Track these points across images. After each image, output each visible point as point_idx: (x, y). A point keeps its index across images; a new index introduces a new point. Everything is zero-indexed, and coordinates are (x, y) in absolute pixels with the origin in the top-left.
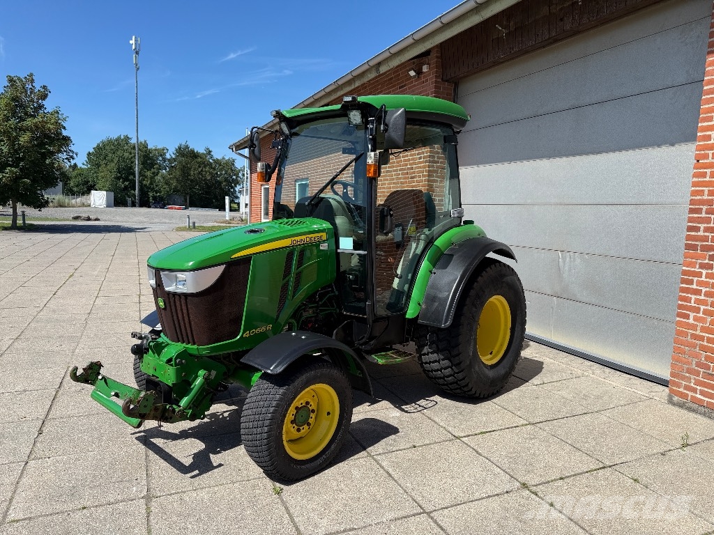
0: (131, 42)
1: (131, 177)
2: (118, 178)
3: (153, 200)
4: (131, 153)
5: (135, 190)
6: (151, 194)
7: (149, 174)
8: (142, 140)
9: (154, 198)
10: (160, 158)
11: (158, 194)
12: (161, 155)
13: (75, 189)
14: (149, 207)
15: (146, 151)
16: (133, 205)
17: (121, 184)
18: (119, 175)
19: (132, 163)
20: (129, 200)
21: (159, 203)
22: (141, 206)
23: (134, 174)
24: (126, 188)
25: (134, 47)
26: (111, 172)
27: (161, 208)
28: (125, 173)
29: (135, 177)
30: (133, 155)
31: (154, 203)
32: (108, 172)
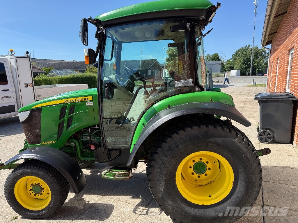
0: (254, 3)
1: (249, 63)
2: (243, 64)
3: (258, 72)
4: (250, 52)
5: (250, 68)
6: (257, 70)
7: (257, 60)
8: (255, 46)
9: (259, 71)
10: (263, 53)
11: (260, 70)
12: (264, 52)
13: (226, 70)
14: (256, 75)
15: (256, 51)
16: (249, 75)
17: (244, 66)
18: (243, 62)
19: (250, 56)
20: (247, 73)
21: (261, 73)
22: (252, 75)
23: (250, 62)
24: (246, 68)
25: (255, 5)
26: (240, 62)
27: (261, 75)
28: (247, 61)
29: (251, 63)
30: (251, 53)
31: (258, 74)
32: (239, 62)
